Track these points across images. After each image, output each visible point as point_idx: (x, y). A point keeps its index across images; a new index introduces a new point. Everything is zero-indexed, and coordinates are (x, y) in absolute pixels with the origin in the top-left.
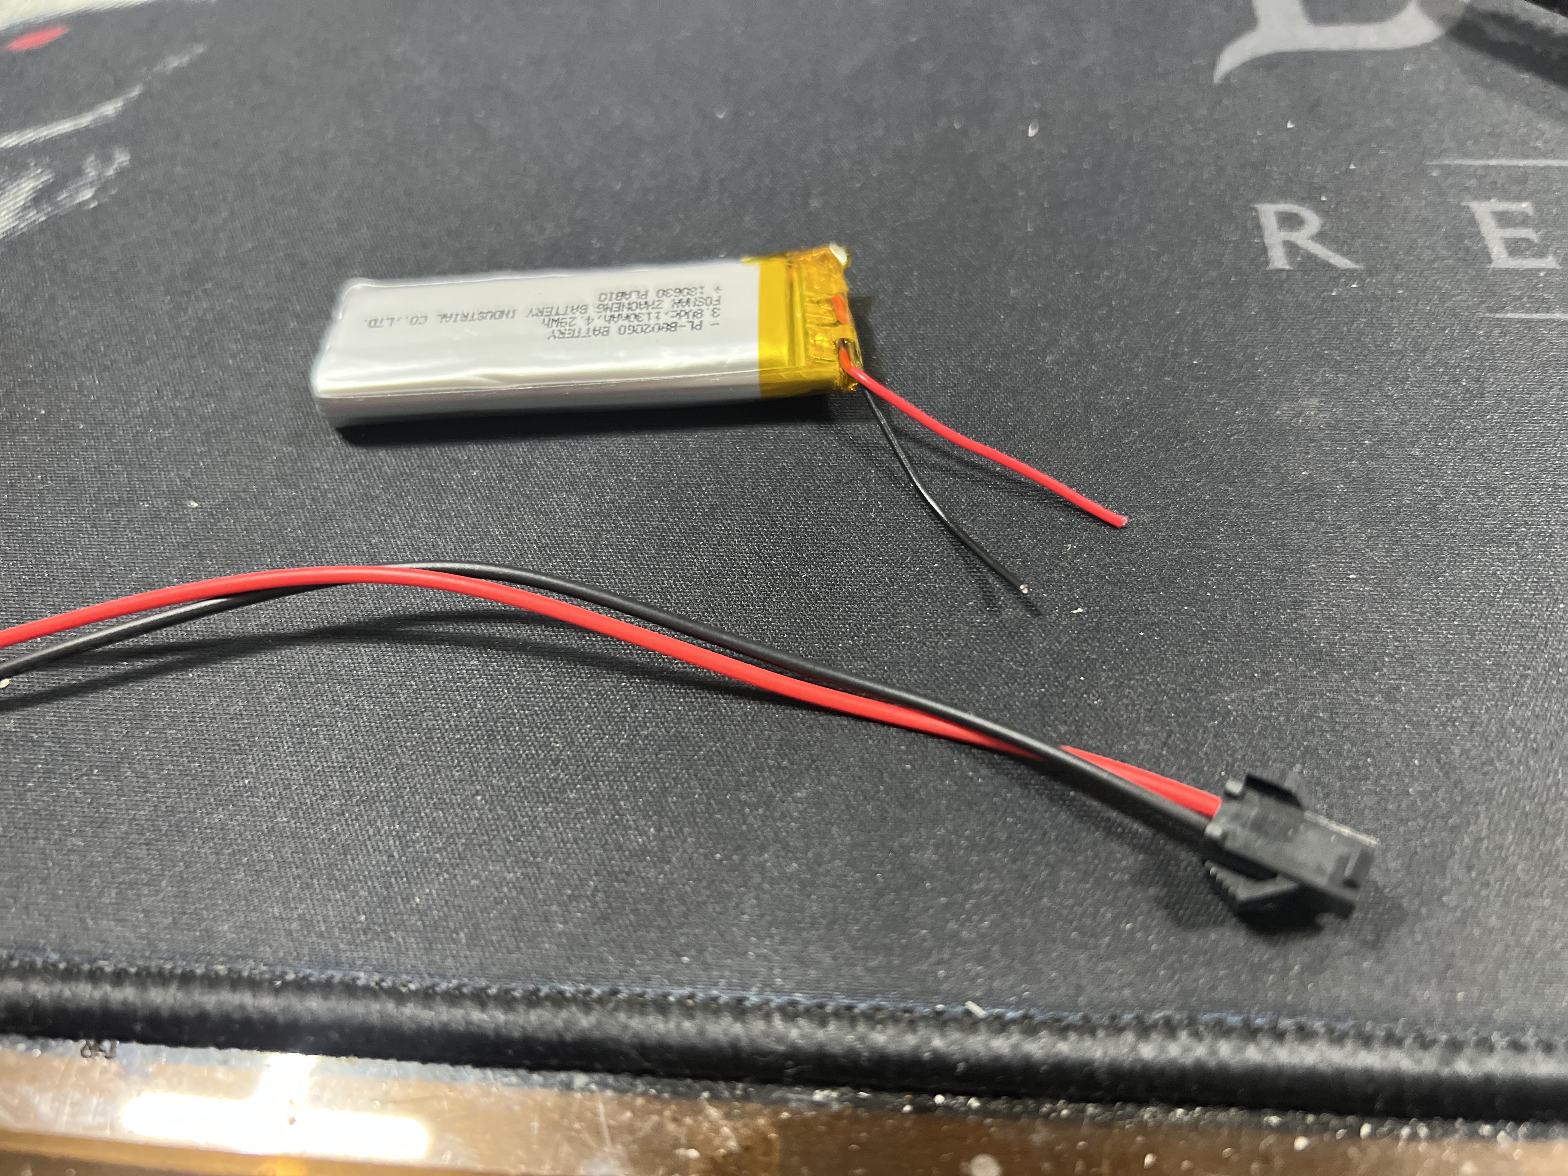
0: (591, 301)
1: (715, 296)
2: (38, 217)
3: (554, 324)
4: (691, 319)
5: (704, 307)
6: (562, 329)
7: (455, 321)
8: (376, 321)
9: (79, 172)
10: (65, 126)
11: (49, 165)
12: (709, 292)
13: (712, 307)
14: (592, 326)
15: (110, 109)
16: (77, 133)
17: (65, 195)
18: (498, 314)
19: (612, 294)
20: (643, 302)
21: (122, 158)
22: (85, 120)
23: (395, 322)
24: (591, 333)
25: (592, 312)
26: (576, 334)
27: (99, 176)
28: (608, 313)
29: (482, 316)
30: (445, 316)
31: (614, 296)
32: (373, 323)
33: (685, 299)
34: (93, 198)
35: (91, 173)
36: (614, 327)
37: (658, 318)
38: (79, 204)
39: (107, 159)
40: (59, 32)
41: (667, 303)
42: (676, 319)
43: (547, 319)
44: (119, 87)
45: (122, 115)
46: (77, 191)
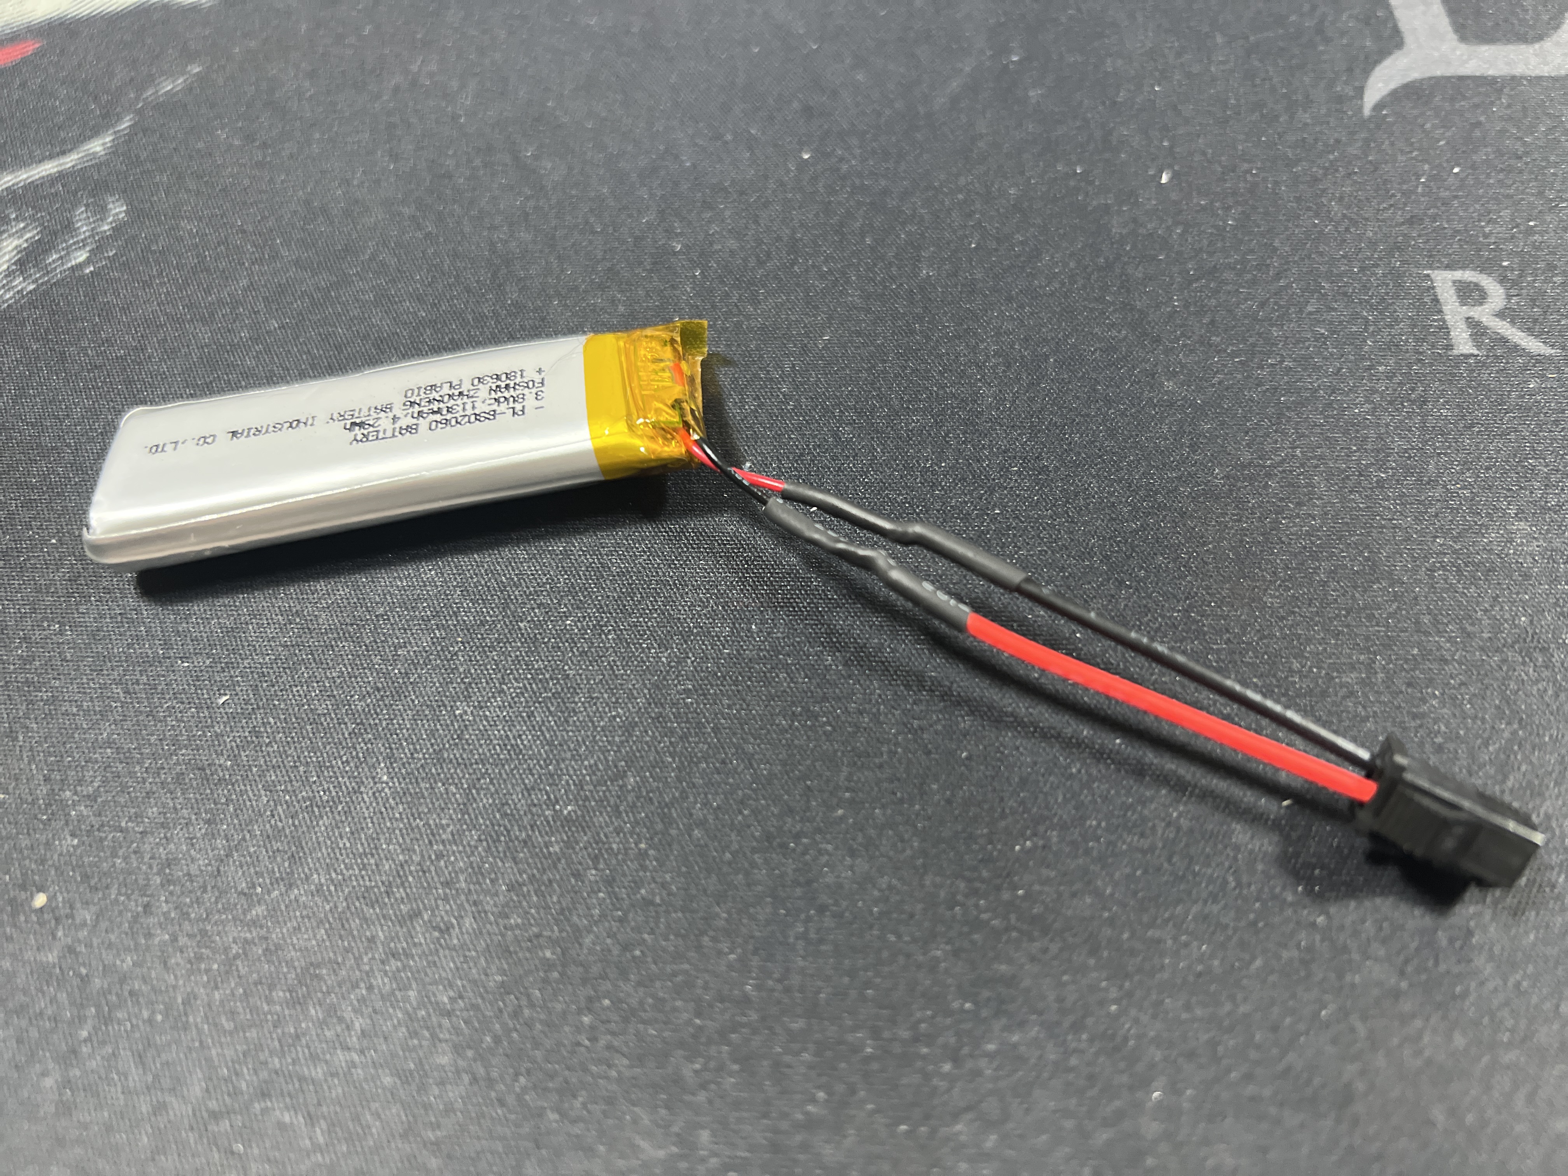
0: (398, 401)
1: (538, 379)
2: (23, 285)
3: (357, 428)
4: (511, 405)
5: (526, 391)
6: (365, 432)
7: (248, 436)
8: (157, 446)
9: (68, 227)
10: (49, 168)
11: (33, 218)
12: (531, 374)
13: (534, 390)
14: (397, 426)
15: (98, 146)
16: (61, 176)
17: (55, 256)
18: (295, 423)
19: (419, 388)
20: (457, 392)
21: (118, 210)
22: (69, 161)
23: (180, 444)
24: (397, 434)
25: (397, 411)
26: (381, 435)
27: (93, 233)
28: (417, 409)
29: (277, 427)
30: (234, 433)
31: (422, 390)
32: (157, 449)
33: (503, 385)
34: (88, 261)
35: (84, 230)
36: (423, 423)
37: (474, 408)
38: (73, 269)
39: (102, 210)
40: (31, 47)
41: (483, 392)
42: (495, 407)
43: (349, 422)
44: (107, 119)
45: (114, 151)
46: (68, 251)
